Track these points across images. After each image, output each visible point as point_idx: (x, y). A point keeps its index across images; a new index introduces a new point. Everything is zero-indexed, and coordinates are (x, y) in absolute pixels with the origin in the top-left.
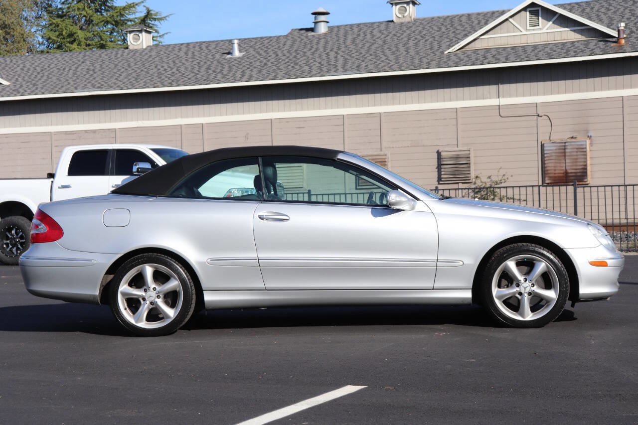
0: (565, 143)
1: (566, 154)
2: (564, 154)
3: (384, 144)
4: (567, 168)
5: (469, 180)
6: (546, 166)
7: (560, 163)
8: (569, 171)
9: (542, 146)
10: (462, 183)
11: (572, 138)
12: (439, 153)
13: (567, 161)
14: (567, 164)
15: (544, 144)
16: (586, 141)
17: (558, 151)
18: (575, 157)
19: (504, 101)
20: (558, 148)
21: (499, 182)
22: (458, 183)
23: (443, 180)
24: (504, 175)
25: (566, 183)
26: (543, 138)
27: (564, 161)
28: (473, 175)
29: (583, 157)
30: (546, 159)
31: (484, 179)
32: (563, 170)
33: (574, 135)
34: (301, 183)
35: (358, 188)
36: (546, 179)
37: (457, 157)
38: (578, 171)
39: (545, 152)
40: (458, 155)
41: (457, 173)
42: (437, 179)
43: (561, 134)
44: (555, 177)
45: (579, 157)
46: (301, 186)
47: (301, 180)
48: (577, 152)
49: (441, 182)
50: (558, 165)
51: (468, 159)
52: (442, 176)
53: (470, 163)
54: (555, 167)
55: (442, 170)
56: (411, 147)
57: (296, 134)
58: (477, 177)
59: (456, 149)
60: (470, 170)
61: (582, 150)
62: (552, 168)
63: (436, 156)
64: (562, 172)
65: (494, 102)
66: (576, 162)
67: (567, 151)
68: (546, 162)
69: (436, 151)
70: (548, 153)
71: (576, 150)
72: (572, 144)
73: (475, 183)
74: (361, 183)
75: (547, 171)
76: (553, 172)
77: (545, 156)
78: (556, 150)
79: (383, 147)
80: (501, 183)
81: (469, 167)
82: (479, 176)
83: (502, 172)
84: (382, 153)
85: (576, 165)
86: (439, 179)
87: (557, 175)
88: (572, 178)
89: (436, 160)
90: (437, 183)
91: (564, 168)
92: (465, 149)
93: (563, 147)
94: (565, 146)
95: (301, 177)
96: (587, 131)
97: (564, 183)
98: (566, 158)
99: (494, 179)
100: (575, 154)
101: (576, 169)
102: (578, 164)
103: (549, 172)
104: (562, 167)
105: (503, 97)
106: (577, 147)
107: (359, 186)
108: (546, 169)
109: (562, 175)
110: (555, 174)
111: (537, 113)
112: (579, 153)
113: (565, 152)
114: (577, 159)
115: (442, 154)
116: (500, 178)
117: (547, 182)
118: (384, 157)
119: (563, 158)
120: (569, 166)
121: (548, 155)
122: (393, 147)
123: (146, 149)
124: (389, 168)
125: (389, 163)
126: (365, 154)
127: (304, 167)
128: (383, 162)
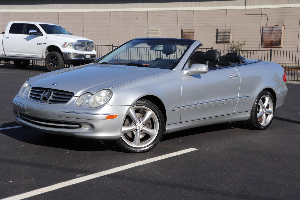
0: (273, 28)
1: (273, 33)
2: (271, 33)
3: (194, 25)
4: (273, 39)
5: (229, 43)
6: (263, 38)
7: (270, 37)
8: (273, 41)
9: (263, 29)
10: (227, 44)
11: (276, 25)
12: (217, 30)
13: (273, 36)
14: (273, 38)
15: (263, 28)
16: (282, 27)
17: (269, 31)
18: (277, 34)
19: (248, 7)
20: (269, 30)
21: (242, 44)
22: (224, 44)
23: (218, 42)
24: (245, 41)
25: (272, 46)
26: (263, 25)
27: (271, 36)
28: (231, 40)
29: (280, 34)
30: (263, 35)
31: (235, 43)
32: (270, 40)
33: (277, 24)
36: (263, 44)
37: (225, 32)
38: (277, 41)
39: (264, 31)
40: (225, 31)
41: (224, 39)
42: (216, 42)
43: (271, 24)
44: (267, 43)
45: (278, 34)
48: (277, 32)
49: (217, 43)
50: (269, 38)
51: (230, 33)
52: (218, 40)
53: (230, 35)
54: (267, 38)
55: (218, 37)
56: (206, 26)
57: (157, 18)
58: (233, 42)
59: (225, 28)
60: (230, 38)
61: (280, 32)
62: (266, 39)
63: (216, 31)
64: (270, 41)
65: (243, 7)
66: (277, 37)
67: (273, 31)
68: (263, 36)
69: (216, 29)
70: (265, 32)
71: (277, 31)
72: (276, 28)
73: (232, 44)
75: (264, 40)
76: (266, 41)
77: (263, 33)
78: (268, 31)
80: (243, 45)
81: (230, 37)
82: (234, 41)
83: (244, 40)
84: (193, 29)
85: (277, 38)
86: (217, 42)
87: (268, 42)
88: (275, 44)
89: (216, 33)
90: (216, 43)
91: (271, 39)
92: (229, 28)
93: (272, 30)
94: (272, 29)
96: (283, 23)
97: (270, 46)
98: (273, 34)
99: (240, 43)
100: (277, 33)
101: (276, 40)
102: (278, 38)
103: (264, 41)
104: (270, 39)
105: (248, 5)
106: (277, 30)
109: (270, 42)
110: (267, 42)
111: (261, 13)
112: (278, 33)
113: (272, 32)
114: (277, 35)
115: (219, 30)
116: (243, 42)
117: (263, 45)
119: (271, 34)
120: (274, 38)
121: (265, 33)
122: (198, 26)
123: (37, 24)
124: (196, 35)
125: (196, 33)
126: (186, 29)
127: (160, 32)
128: (193, 33)
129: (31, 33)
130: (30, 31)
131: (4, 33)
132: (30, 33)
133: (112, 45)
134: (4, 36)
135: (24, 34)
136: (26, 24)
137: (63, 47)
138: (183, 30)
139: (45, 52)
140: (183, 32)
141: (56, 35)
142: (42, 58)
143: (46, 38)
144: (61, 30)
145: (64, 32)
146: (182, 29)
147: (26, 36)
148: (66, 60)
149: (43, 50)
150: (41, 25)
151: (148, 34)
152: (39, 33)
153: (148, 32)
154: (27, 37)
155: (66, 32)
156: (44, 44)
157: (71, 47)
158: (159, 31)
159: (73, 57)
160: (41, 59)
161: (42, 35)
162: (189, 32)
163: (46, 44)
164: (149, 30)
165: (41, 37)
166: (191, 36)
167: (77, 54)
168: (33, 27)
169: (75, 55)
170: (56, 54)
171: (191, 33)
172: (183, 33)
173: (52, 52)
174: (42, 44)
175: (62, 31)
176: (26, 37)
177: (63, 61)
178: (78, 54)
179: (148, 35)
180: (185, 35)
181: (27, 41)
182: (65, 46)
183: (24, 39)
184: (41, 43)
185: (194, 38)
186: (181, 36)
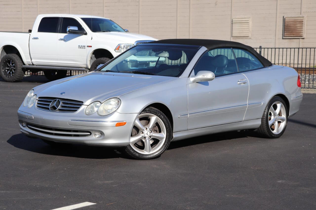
34: (248, 34)
35: (284, 38)
46: (248, 36)
47: (248, 32)
57: (246, 2)
74: (286, 35)
79: (302, 12)
84: (301, 16)
95: (248, 30)
107: (284, 36)
118: (302, 18)
122: (309, 12)
123: (78, 18)
124: (305, 26)
125: (305, 23)
126: (290, 16)
127: (251, 23)
128: (301, 22)
129: (69, 32)
130: (68, 28)
131: (30, 31)
132: (68, 30)
134: (31, 36)
135: (60, 32)
136: (62, 18)
137: (116, 50)
138: (285, 19)
139: (89, 59)
140: (286, 21)
141: (105, 34)
142: (86, 67)
144: (112, 25)
145: (117, 28)
146: (283, 17)
147: (62, 35)
149: (87, 56)
150: (84, 19)
151: (233, 26)
152: (81, 31)
153: (232, 23)
154: (65, 37)
155: (119, 28)
156: (88, 46)
158: (248, 21)
159: (131, 66)
160: (84, 69)
161: (86, 34)
162: (295, 22)
163: (91, 47)
164: (233, 20)
165: (84, 36)
166: (298, 27)
167: (137, 61)
168: (73, 22)
169: (134, 63)
171: (298, 23)
172: (286, 23)
173: (100, 58)
174: (86, 47)
175: (114, 26)
176: (63, 38)
179: (233, 28)
180: (289, 25)
181: (65, 42)
182: (119, 50)
183: (59, 40)
184: (84, 45)
185: (302, 29)
186: (282, 27)
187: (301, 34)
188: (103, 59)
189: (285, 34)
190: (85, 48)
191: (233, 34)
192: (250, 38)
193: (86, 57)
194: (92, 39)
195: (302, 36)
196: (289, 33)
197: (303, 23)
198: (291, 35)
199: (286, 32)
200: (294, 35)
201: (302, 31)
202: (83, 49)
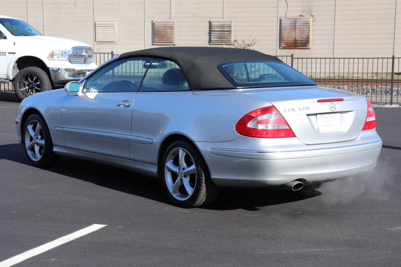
0: (296, 19)
1: (297, 27)
2: (295, 27)
3: (173, 15)
4: (297, 37)
5: (230, 42)
6: (282, 35)
7: (292, 33)
8: (298, 39)
9: (281, 21)
10: (226, 44)
11: (301, 16)
12: (210, 23)
13: (297, 32)
14: (297, 34)
15: (281, 20)
16: (310, 19)
17: (291, 25)
18: (302, 29)
20: (291, 22)
21: (250, 45)
22: (222, 44)
23: (212, 41)
24: (254, 40)
25: (295, 47)
26: (282, 15)
27: (294, 32)
28: (233, 39)
29: (307, 29)
30: (282, 30)
31: (240, 42)
32: (293, 38)
33: (302, 14)
34: (114, 39)
35: (154, 44)
36: (282, 44)
37: (223, 26)
38: (303, 39)
39: (282, 25)
40: (223, 25)
41: (222, 37)
42: (208, 41)
43: (293, 13)
44: (288, 43)
45: (304, 29)
46: (114, 41)
47: (114, 36)
48: (303, 26)
49: (211, 43)
50: (291, 34)
51: (230, 28)
52: (212, 39)
53: (231, 31)
54: (288, 36)
55: (212, 35)
56: (191, 17)
57: (110, 4)
58: (235, 41)
59: (222, 20)
60: (231, 36)
61: (307, 25)
62: (287, 37)
63: (208, 24)
64: (293, 39)
66: (303, 33)
67: (297, 25)
68: (282, 32)
69: (208, 21)
71: (303, 24)
72: (301, 20)
73: (234, 45)
74: (156, 41)
75: (283, 38)
76: (287, 39)
77: (282, 28)
78: (290, 24)
79: (172, 17)
80: (251, 45)
81: (231, 34)
82: (237, 40)
83: (252, 38)
84: (171, 21)
86: (210, 41)
88: (300, 44)
89: (208, 27)
90: (208, 44)
91: (294, 37)
92: (228, 20)
93: (294, 22)
94: (296, 21)
95: (113, 34)
96: (311, 12)
97: (294, 47)
98: (296, 30)
99: (247, 42)
100: (302, 27)
101: (302, 38)
103: (285, 39)
104: (293, 36)
106: (303, 22)
107: (154, 42)
108: (282, 37)
109: (292, 42)
110: (288, 40)
112: (305, 27)
113: (295, 26)
114: (303, 31)
115: (213, 23)
116: (251, 42)
117: (283, 46)
118: (172, 24)
119: (294, 29)
120: (298, 36)
121: (284, 27)
122: (179, 17)
124: (176, 31)
125: (176, 28)
126: (159, 21)
127: (116, 27)
128: (172, 28)
133: (112, 52)
137: (49, 58)
138: (154, 23)
139: (11, 68)
140: (155, 26)
141: (33, 38)
142: (6, 78)
143: (14, 44)
144: (25, 28)
146: (152, 21)
148: (56, 81)
149: (8, 65)
151: (96, 29)
153: (95, 27)
156: (9, 53)
157: (64, 59)
158: (114, 24)
159: (67, 76)
160: (3, 80)
161: (5, 38)
162: (165, 27)
163: (15, 53)
164: (96, 23)
165: (2, 40)
166: (169, 33)
167: (74, 70)
169: (72, 73)
170: (37, 70)
171: (168, 28)
172: (155, 28)
173: (28, 68)
174: (7, 54)
177: (50, 82)
178: (76, 71)
179: (97, 32)
180: (159, 30)
182: (53, 57)
184: (5, 52)
185: (173, 35)
186: (151, 32)
187: (172, 40)
188: (33, 68)
189: (155, 39)
190: (5, 55)
191: (97, 39)
192: (117, 44)
193: (6, 66)
194: (15, 45)
195: (173, 43)
196: (159, 39)
197: (174, 28)
198: (161, 40)
199: (156, 38)
200: (164, 40)
201: (172, 37)
202: (3, 55)
